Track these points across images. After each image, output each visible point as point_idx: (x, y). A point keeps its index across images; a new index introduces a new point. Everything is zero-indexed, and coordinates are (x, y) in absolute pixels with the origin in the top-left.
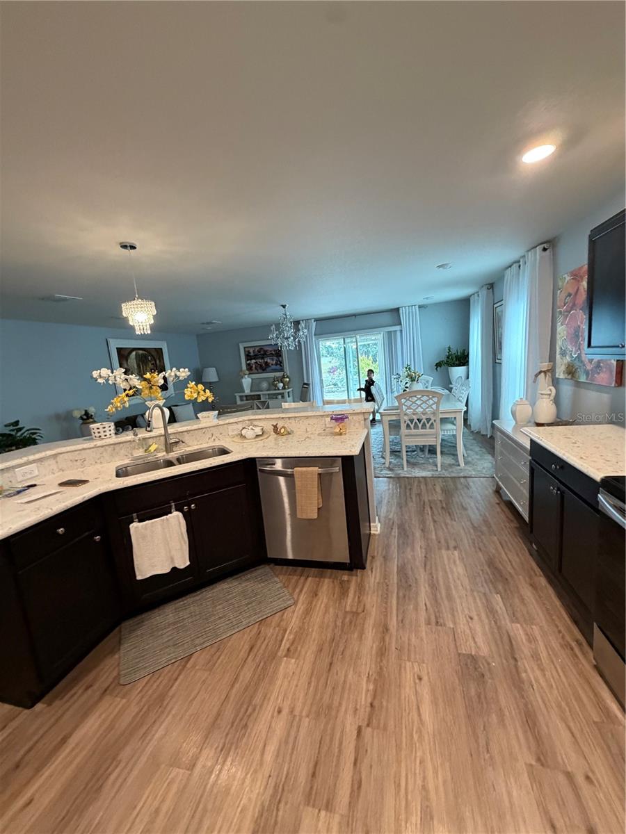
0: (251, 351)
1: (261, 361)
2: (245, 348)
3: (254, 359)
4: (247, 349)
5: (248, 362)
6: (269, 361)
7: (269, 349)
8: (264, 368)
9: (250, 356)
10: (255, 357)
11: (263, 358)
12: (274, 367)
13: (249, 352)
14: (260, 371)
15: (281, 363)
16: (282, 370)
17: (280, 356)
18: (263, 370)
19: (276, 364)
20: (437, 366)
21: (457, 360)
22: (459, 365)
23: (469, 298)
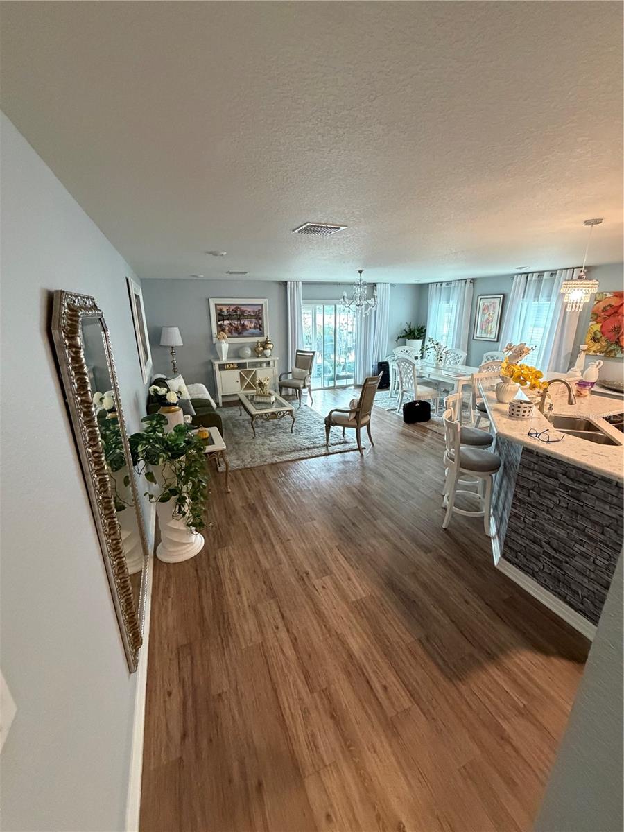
0: (225, 309)
1: (236, 322)
2: (216, 305)
3: (228, 320)
4: (218, 307)
5: (220, 323)
6: (246, 323)
7: (249, 309)
8: (239, 331)
9: (223, 316)
10: (229, 317)
11: (239, 319)
12: (252, 331)
13: (221, 310)
14: (234, 334)
15: (260, 326)
16: (262, 335)
17: (261, 319)
18: (239, 333)
19: (255, 328)
20: (399, 338)
21: (414, 334)
22: (415, 338)
23: (428, 284)
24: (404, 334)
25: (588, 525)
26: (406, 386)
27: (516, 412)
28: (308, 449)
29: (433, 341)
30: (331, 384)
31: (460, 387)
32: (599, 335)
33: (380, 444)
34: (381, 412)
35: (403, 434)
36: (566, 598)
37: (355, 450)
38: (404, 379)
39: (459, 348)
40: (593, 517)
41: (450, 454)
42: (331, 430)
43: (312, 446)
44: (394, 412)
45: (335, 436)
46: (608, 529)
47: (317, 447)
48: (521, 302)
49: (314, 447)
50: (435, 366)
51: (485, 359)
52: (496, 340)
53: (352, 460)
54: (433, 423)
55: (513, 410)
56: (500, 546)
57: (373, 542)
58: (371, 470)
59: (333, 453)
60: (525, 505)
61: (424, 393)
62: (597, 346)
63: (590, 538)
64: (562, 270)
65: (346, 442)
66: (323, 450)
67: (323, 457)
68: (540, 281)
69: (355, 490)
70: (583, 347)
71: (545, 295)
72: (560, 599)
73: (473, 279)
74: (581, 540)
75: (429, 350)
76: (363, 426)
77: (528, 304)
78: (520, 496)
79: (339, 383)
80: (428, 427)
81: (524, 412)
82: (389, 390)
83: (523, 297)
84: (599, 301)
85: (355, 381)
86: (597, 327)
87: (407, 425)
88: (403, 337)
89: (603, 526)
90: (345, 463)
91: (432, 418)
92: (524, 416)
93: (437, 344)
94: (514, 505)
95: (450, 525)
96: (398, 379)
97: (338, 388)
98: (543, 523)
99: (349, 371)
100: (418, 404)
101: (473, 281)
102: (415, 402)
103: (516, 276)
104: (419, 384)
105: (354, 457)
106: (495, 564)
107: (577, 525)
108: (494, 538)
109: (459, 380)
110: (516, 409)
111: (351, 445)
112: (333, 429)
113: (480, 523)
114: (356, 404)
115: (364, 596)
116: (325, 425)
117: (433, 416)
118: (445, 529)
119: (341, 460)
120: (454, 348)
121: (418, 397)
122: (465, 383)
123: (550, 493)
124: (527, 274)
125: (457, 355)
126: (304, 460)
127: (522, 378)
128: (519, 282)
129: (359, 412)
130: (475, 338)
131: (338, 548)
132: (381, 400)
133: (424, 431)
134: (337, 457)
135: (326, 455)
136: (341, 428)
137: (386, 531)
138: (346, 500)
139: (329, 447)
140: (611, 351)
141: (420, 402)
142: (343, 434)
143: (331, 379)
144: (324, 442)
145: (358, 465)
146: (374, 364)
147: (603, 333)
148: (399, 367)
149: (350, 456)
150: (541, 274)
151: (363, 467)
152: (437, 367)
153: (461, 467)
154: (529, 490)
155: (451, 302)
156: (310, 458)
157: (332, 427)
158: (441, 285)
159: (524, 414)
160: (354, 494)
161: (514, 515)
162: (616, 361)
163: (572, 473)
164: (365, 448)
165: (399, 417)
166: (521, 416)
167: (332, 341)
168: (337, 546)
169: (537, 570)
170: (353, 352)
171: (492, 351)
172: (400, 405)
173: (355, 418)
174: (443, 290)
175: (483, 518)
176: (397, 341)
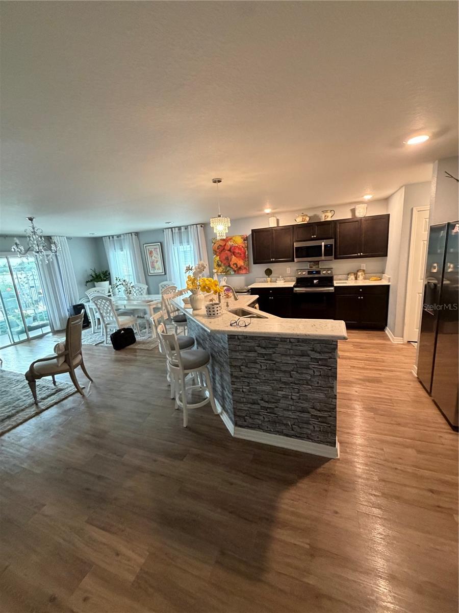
20: (87, 282)
21: (101, 277)
22: (102, 281)
23: (102, 237)
24: (91, 278)
25: (281, 375)
26: (107, 320)
27: (211, 312)
28: (9, 417)
29: (120, 280)
30: (24, 337)
31: (152, 310)
32: (220, 263)
33: (99, 378)
34: (90, 348)
35: (117, 361)
36: (283, 433)
37: (74, 394)
38: (104, 314)
39: (140, 283)
40: (283, 368)
41: (173, 362)
42: (37, 383)
43: (13, 412)
44: (102, 345)
45: (44, 389)
46: (293, 372)
47: (23, 410)
48: (173, 247)
49: (18, 412)
50: (126, 298)
51: (160, 288)
52: (164, 274)
53: (73, 405)
54: (139, 343)
55: (210, 311)
56: (230, 418)
57: (129, 483)
58: (99, 407)
59: (47, 409)
60: (240, 379)
61: (125, 322)
62: (221, 269)
63: (285, 383)
64: (191, 225)
65: (61, 390)
66: (33, 410)
67: (33, 419)
68: (180, 233)
69: (87, 437)
70: (215, 271)
71: (186, 241)
72: (280, 435)
73: (136, 233)
74: (281, 387)
75: (118, 287)
76: (76, 366)
77: (177, 248)
78: (235, 374)
79: (32, 334)
80: (136, 347)
81: (217, 311)
82: (91, 327)
83: (173, 243)
84: (215, 244)
85: (52, 328)
86: (218, 258)
87: (118, 352)
88: (91, 281)
89: (290, 372)
90: (66, 412)
91: (137, 339)
92: (217, 314)
93: (124, 281)
94: (233, 383)
95: (189, 421)
96: (98, 315)
97: (33, 339)
98: (255, 387)
99: (42, 320)
100: (123, 332)
101: (137, 234)
102: (119, 331)
103: (165, 230)
104: (119, 315)
105: (74, 401)
106: (232, 435)
107: (276, 378)
108: (221, 413)
109: (150, 305)
110: (211, 310)
111: (67, 391)
112: (38, 382)
113: (209, 408)
114: (62, 348)
115: (143, 561)
116: (27, 382)
117: (138, 338)
118: (186, 427)
119: (60, 411)
120: (136, 283)
121: (121, 325)
122: (154, 306)
123: (254, 363)
124: (171, 228)
125: (141, 288)
126: (7, 435)
127: (207, 288)
128: (168, 233)
129: (68, 354)
130: (150, 274)
131: (90, 522)
132: (88, 338)
133: (134, 352)
134: (53, 411)
135: (37, 414)
136: (50, 378)
137: (137, 462)
138: (80, 454)
139: (39, 404)
140: (228, 271)
141: (124, 329)
142: (54, 382)
143: (21, 332)
144: (32, 400)
145: (83, 408)
146: (69, 308)
147: (222, 262)
148: (96, 304)
149: (69, 403)
150: (180, 228)
151: (89, 406)
152: (129, 299)
153: (185, 369)
154: (240, 367)
155: (124, 250)
156: (14, 427)
157: (36, 380)
158: (113, 237)
159: (217, 312)
160: (88, 442)
161: (235, 390)
162: (231, 276)
163: (263, 343)
164: (84, 388)
165: (108, 347)
166: (216, 315)
167: (12, 297)
168: (87, 522)
169: (260, 423)
170: (41, 303)
171: (163, 281)
172: (107, 337)
173: (65, 361)
174: (115, 242)
175: (209, 403)
176: (86, 285)
